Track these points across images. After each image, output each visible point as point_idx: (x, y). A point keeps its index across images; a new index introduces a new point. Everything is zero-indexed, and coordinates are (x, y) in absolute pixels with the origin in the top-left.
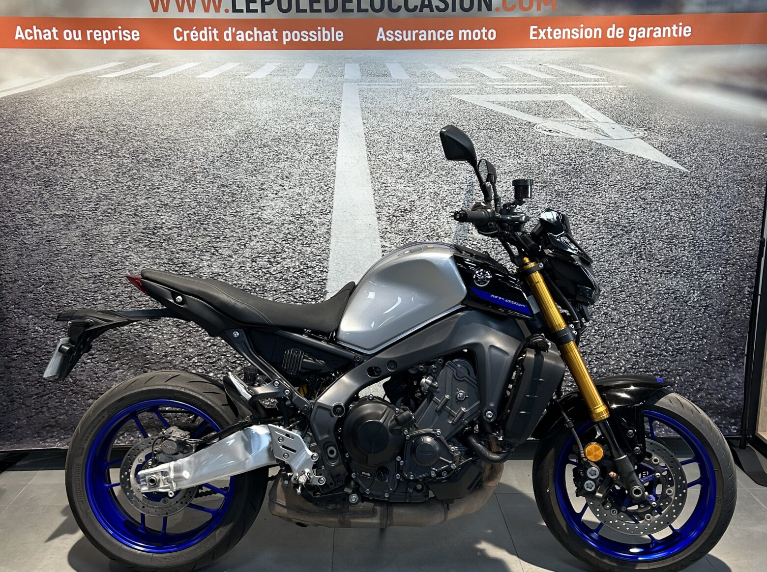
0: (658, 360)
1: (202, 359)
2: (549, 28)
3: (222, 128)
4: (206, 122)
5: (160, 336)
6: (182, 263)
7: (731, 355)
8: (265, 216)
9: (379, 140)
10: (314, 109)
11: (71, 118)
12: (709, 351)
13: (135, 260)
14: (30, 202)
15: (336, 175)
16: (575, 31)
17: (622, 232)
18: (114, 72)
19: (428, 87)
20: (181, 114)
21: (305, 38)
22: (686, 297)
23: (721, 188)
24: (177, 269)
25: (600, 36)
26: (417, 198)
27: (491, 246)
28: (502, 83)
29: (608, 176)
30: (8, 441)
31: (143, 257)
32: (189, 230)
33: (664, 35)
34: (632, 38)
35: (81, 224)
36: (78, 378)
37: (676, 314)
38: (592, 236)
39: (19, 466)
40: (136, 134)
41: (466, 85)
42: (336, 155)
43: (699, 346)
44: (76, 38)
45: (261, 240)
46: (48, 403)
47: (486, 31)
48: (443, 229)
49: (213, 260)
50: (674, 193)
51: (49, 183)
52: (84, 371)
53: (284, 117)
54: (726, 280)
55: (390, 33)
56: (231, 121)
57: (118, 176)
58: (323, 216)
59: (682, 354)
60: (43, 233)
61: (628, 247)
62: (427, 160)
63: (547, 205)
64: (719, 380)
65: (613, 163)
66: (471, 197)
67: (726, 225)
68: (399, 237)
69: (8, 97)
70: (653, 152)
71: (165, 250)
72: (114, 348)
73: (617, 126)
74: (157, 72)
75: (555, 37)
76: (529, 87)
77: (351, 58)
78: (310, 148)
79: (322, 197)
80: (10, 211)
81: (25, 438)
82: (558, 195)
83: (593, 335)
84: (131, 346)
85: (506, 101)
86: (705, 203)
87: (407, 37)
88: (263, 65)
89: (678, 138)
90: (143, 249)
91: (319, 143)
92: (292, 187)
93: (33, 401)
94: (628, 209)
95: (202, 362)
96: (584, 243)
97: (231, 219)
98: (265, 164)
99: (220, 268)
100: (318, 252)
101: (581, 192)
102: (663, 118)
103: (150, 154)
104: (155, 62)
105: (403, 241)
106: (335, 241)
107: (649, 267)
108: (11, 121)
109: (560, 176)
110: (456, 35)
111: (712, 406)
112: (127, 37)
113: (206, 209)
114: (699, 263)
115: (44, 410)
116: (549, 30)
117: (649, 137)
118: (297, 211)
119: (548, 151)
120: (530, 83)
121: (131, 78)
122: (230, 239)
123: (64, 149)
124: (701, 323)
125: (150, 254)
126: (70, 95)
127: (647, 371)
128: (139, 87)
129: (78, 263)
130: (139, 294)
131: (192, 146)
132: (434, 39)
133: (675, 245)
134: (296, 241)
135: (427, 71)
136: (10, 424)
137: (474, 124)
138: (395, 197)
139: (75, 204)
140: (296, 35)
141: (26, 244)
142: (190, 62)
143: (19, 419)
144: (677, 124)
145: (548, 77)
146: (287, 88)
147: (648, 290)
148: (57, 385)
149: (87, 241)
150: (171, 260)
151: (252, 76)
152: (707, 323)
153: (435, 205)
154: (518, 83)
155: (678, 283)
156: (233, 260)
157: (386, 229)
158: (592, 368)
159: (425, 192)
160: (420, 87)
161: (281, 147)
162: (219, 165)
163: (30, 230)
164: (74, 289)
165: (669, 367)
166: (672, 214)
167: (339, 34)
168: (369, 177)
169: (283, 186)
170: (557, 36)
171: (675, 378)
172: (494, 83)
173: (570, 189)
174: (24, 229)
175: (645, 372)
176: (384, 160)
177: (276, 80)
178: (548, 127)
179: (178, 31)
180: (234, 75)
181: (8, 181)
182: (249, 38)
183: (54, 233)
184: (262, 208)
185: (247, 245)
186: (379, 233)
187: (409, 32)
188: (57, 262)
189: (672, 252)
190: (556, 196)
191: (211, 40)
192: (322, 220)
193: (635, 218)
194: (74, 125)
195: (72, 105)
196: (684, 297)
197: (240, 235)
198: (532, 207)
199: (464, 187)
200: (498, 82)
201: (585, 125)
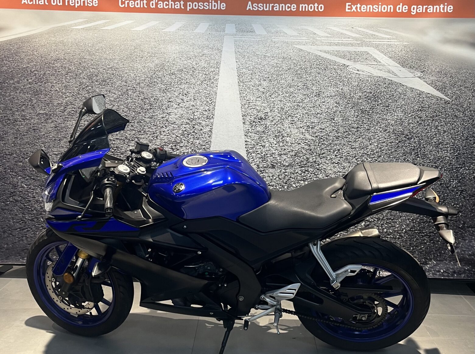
0: (428, 226)
2: (359, 4)
3: (146, 62)
4: (136, 58)
6: (117, 147)
8: (170, 119)
9: (246, 73)
10: (205, 52)
11: (52, 53)
12: (463, 221)
14: (24, 104)
15: (217, 94)
16: (376, 7)
17: (405, 139)
18: (81, 25)
19: (278, 40)
20: (121, 52)
21: (201, 7)
22: (448, 184)
23: (472, 112)
24: (113, 151)
25: (392, 11)
26: (269, 111)
27: (317, 144)
28: (327, 39)
29: (396, 101)
33: (435, 11)
34: (413, 12)
35: (54, 120)
37: (441, 195)
38: (385, 140)
40: (92, 64)
41: (303, 40)
42: (218, 81)
43: (455, 217)
44: (59, 4)
45: (167, 134)
46: (27, 234)
47: (317, 5)
48: (286, 132)
50: (440, 114)
51: (37, 93)
53: (185, 56)
55: (255, 5)
56: (152, 58)
57: (79, 90)
58: (208, 120)
60: (31, 125)
61: (409, 149)
62: (276, 86)
63: (355, 119)
65: (399, 93)
66: (305, 111)
68: (257, 136)
69: (15, 39)
70: (426, 86)
74: (107, 26)
75: (362, 10)
76: (345, 42)
77: (230, 20)
78: (201, 77)
79: (208, 108)
80: (12, 110)
81: (11, 256)
82: (362, 112)
85: (329, 50)
86: (462, 121)
87: (266, 8)
88: (174, 23)
89: (444, 78)
91: (207, 74)
92: (189, 101)
93: (17, 233)
94: (409, 124)
96: (379, 145)
97: (149, 120)
98: (172, 86)
100: (204, 144)
101: (378, 111)
102: (433, 65)
103: (100, 77)
105: (259, 138)
106: (215, 136)
108: (16, 53)
109: (364, 100)
110: (298, 7)
112: (90, 4)
113: (133, 113)
114: (457, 162)
115: (24, 239)
116: (359, 6)
117: (424, 77)
118: (191, 117)
119: (357, 83)
120: (345, 39)
121: (91, 29)
122: (148, 133)
123: (47, 72)
124: (458, 202)
126: (53, 39)
127: (420, 233)
128: (96, 35)
129: (51, 144)
131: (126, 73)
132: (284, 10)
133: (441, 149)
134: (190, 136)
135: (279, 29)
136: (2, 247)
137: (308, 64)
138: (255, 110)
139: (52, 107)
140: (195, 5)
141: (20, 131)
142: (128, 20)
143: (7, 244)
144: (443, 69)
146: (188, 38)
148: (33, 222)
149: (58, 131)
151: (167, 30)
152: (462, 202)
153: (281, 116)
154: (337, 39)
157: (248, 130)
158: (383, 229)
159: (275, 107)
160: (273, 40)
161: (183, 75)
162: (143, 85)
163: (23, 122)
166: (439, 128)
167: (223, 5)
168: (239, 96)
169: (183, 100)
170: (364, 10)
171: (439, 238)
172: (322, 39)
173: (371, 109)
174: (19, 122)
175: (419, 233)
176: (248, 85)
177: (182, 33)
178: (357, 68)
179: (122, 1)
180: (155, 29)
181: (12, 91)
182: (166, 6)
183: (38, 125)
184: (169, 114)
185: (158, 137)
186: (243, 133)
187: (268, 5)
188: (38, 144)
189: (439, 153)
190: (361, 113)
191: (142, 6)
192: (207, 123)
193: (414, 130)
194: (54, 57)
195: (54, 45)
196: (446, 184)
197: (154, 130)
198: (345, 119)
199: (301, 104)
200: (324, 38)
201: (381, 67)
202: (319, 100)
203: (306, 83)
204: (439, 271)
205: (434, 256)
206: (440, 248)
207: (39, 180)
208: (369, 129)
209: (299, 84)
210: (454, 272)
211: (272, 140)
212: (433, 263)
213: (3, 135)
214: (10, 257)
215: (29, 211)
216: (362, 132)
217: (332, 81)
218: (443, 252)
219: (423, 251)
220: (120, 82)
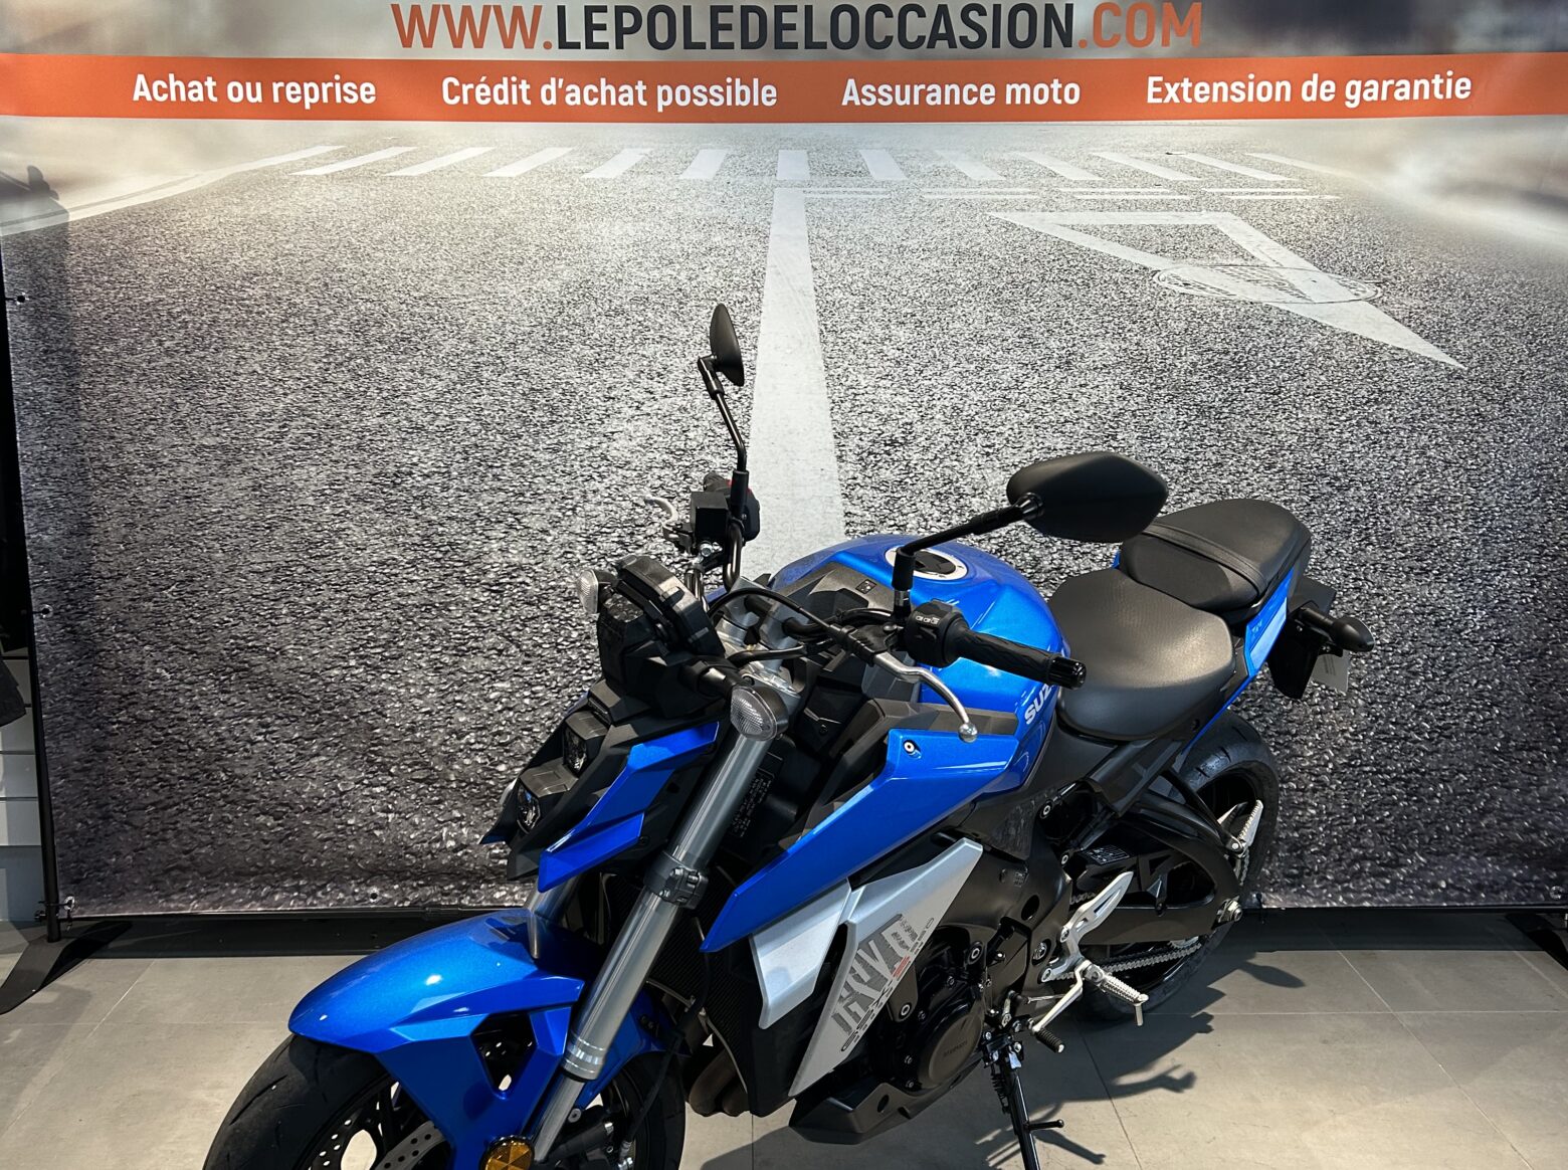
0: (1401, 750)
1: (485, 736)
2: (1186, 80)
3: (533, 276)
4: (503, 265)
5: (403, 691)
6: (450, 544)
7: (1550, 740)
8: (614, 453)
9: (844, 302)
10: (717, 239)
11: (237, 255)
12: (1504, 733)
13: (357, 536)
14: (151, 420)
15: (757, 371)
16: (1238, 87)
17: (1330, 490)
18: (323, 165)
19: (942, 197)
20: (454, 247)
21: (700, 100)
22: (1459, 621)
23: (1530, 402)
24: (439, 555)
25: (1288, 98)
26: (917, 417)
28: (1092, 190)
29: (1303, 375)
30: (95, 897)
31: (373, 531)
32: (465, 480)
33: (1416, 96)
34: (1352, 101)
35: (251, 464)
36: (238, 771)
37: (1438, 657)
38: (1269, 496)
39: (112, 950)
40: (363, 288)
41: (1018, 194)
42: (758, 331)
43: (1483, 722)
44: (250, 99)
45: (606, 500)
46: (177, 822)
47: (1060, 86)
48: (969, 480)
49: (510, 538)
50: (1434, 411)
51: (191, 383)
52: (249, 758)
53: (656, 255)
54: (1540, 587)
55: (869, 91)
56: (551, 262)
57: (327, 370)
58: (730, 451)
59: (1450, 737)
60: (176, 482)
61: (1341, 520)
62: (938, 341)
63: (1178, 433)
64: (1525, 792)
65: (1312, 351)
66: (1027, 415)
67: (1540, 476)
68: (881, 495)
69: (116, 212)
70: (1392, 328)
71: (416, 518)
72: (310, 714)
73: (1322, 277)
74: (408, 166)
75: (1198, 99)
76: (1145, 197)
77: (791, 139)
78: (706, 317)
80: (113, 438)
81: (129, 891)
82: (1201, 413)
83: (1269, 697)
84: (344, 708)
85: (1098, 224)
86: (1497, 431)
87: (902, 98)
88: (617, 153)
89: (1444, 300)
90: (372, 516)
92: (669, 394)
93: (147, 818)
94: (1341, 443)
95: (484, 743)
97: (548, 457)
98: (617, 349)
99: (525, 556)
101: (1248, 407)
102: (1414, 262)
103: (391, 327)
104: (406, 145)
105: (887, 503)
107: (1383, 561)
108: (121, 259)
109: (1206, 375)
110: (1000, 94)
111: (1511, 845)
112: (351, 97)
113: (498, 436)
114: (1485, 554)
115: (168, 836)
116: (1186, 84)
117: (1385, 299)
118: (678, 443)
119: (1183, 325)
120: (1146, 190)
121: (357, 177)
122: (545, 496)
123: (221, 316)
124: (1488, 675)
125: (385, 525)
126: (236, 210)
127: (1379, 772)
128: (373, 194)
129: (243, 542)
130: (363, 606)
131: (473, 313)
132: (957, 102)
133: (1438, 516)
134: (675, 501)
135: (942, 164)
136: (101, 864)
137: (1034, 271)
138: (873, 416)
139: (241, 424)
140: (683, 92)
141: (142, 503)
142: (474, 146)
143: (118, 854)
144: (1442, 273)
145: (1182, 177)
146: (663, 198)
147: (1383, 607)
148: (196, 785)
149: (264, 499)
150: (427, 538)
151: (595, 174)
152: (1501, 675)
153: (952, 433)
154: (1123, 190)
155: (1442, 592)
156: (549, 539)
157: (855, 478)
159: (934, 405)
160: (926, 196)
161: (650, 315)
162: (527, 349)
163: (151, 476)
164: (235, 595)
165: (1423, 765)
166: (1432, 453)
167: (769, 92)
168: (823, 375)
169: (651, 393)
170: (1202, 96)
171: (1435, 786)
172: (1075, 190)
173: (1226, 401)
174: (139, 474)
175: (1374, 773)
176: (852, 341)
177: (642, 181)
178: (1182, 277)
179: (451, 85)
180: (559, 172)
181: (111, 379)
182: (591, 99)
183: (198, 482)
184: (609, 437)
185: (578, 509)
186: (839, 488)
187: (908, 88)
188: (201, 541)
189: (1430, 529)
190: (1197, 416)
191: (515, 102)
192: (726, 461)
193: (1356, 460)
194: (243, 269)
195: (241, 229)
196: (1454, 622)
197: (565, 489)
198: (1148, 436)
199: (1014, 395)
200: (1082, 186)
201: (1257, 274)
202: (1070, 378)
203: (1029, 328)
204: (1434, 886)
205: (1422, 842)
206: (1439, 816)
207: (208, 653)
208: (1220, 465)
209: (1009, 332)
210: (1480, 887)
211: (925, 508)
212: (1418, 861)
213: (89, 516)
214: (127, 895)
215: (180, 750)
216: (1201, 472)
217: (1106, 318)
218: (1447, 828)
219: (1387, 828)
220: (454, 341)
